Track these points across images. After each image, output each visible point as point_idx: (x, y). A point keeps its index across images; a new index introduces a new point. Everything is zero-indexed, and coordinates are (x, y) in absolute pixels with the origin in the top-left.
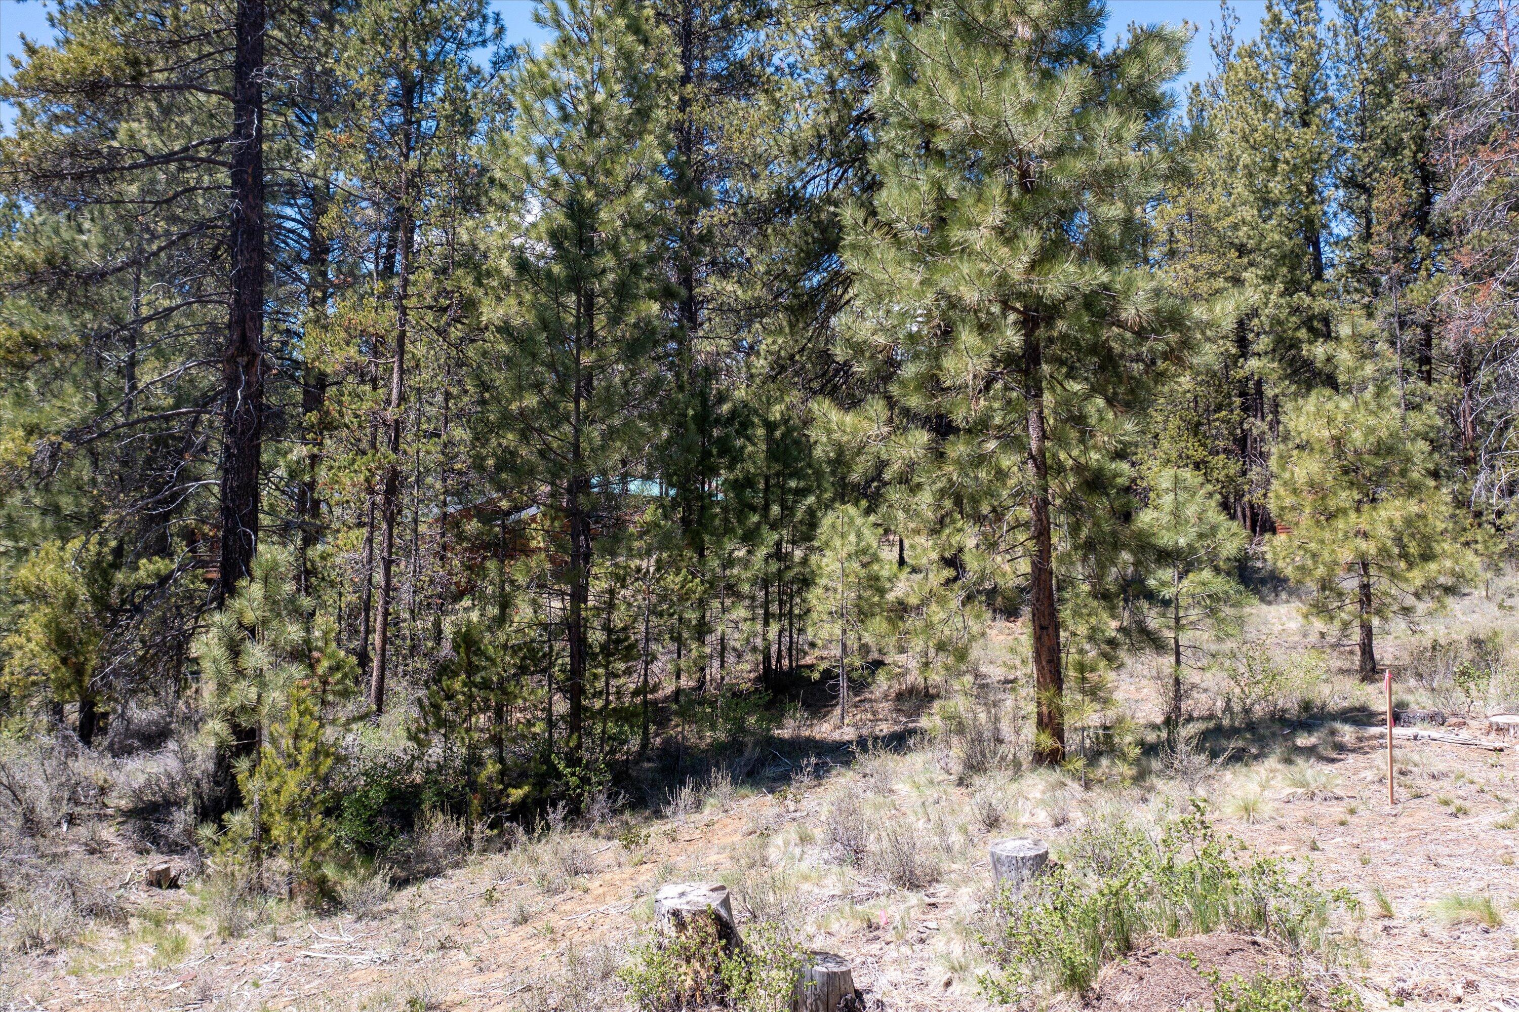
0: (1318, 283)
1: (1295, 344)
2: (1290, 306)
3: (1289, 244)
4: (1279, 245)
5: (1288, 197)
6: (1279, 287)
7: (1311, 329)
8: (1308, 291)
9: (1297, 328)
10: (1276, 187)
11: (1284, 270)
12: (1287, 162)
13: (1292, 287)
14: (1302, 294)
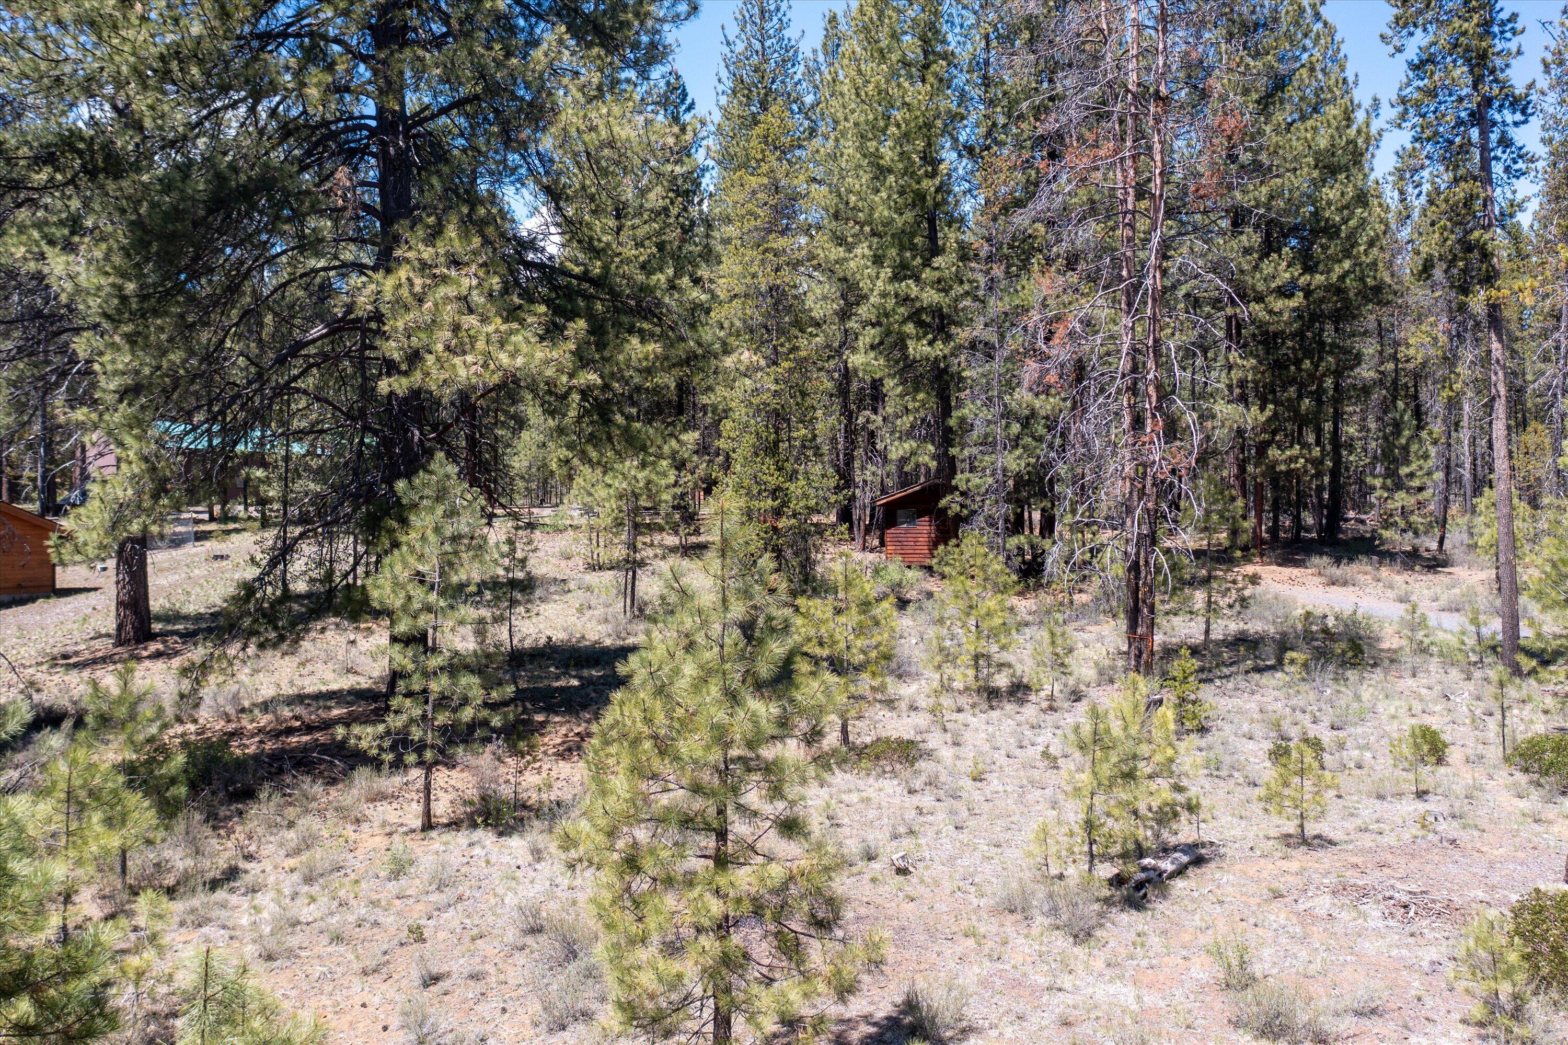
0: (928, 270)
1: (901, 342)
2: (897, 295)
3: (899, 221)
4: (889, 223)
5: (900, 166)
6: (887, 272)
7: (920, 324)
8: (917, 279)
9: (904, 322)
10: (888, 152)
11: (893, 252)
12: (898, 126)
13: (902, 272)
14: (910, 282)
